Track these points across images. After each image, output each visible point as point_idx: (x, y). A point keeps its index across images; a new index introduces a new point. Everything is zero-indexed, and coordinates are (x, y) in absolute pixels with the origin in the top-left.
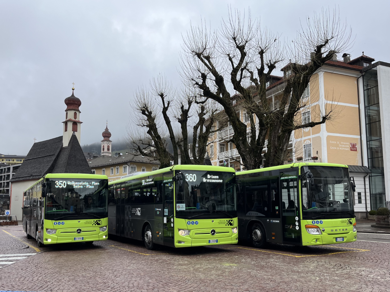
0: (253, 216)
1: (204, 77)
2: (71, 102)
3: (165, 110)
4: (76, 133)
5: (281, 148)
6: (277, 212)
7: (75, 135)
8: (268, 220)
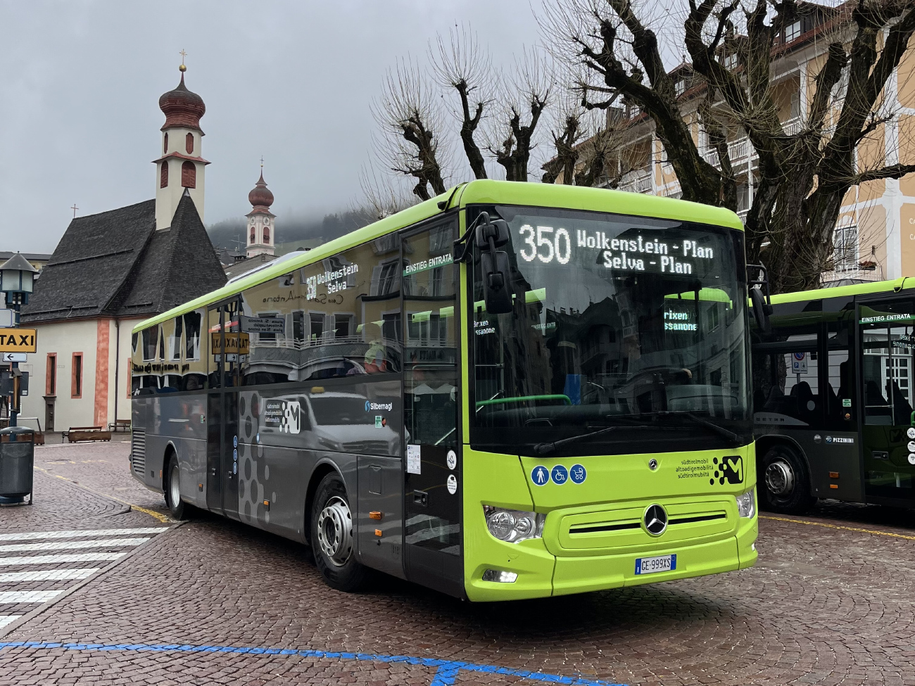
0: (769, 427)
1: (608, 33)
2: (179, 104)
3: (469, 128)
4: (192, 193)
5: (813, 236)
6: (848, 415)
7: (190, 197)
8: (817, 437)
